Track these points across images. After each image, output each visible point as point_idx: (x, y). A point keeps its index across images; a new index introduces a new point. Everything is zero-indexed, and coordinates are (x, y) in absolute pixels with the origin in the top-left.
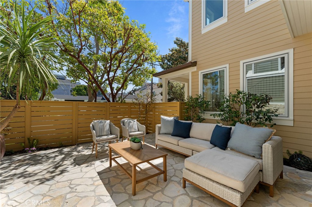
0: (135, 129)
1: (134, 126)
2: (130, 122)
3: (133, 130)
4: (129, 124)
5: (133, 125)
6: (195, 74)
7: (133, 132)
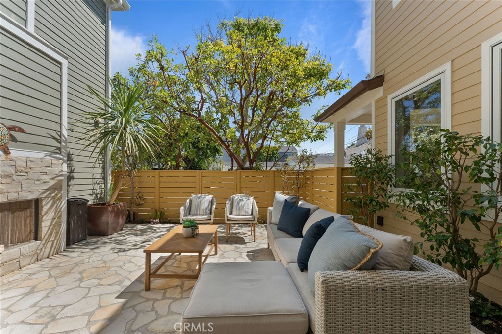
0: (245, 211)
1: (244, 207)
2: (242, 200)
3: (243, 213)
4: (239, 203)
5: (244, 205)
6: (381, 104)
7: (241, 215)
